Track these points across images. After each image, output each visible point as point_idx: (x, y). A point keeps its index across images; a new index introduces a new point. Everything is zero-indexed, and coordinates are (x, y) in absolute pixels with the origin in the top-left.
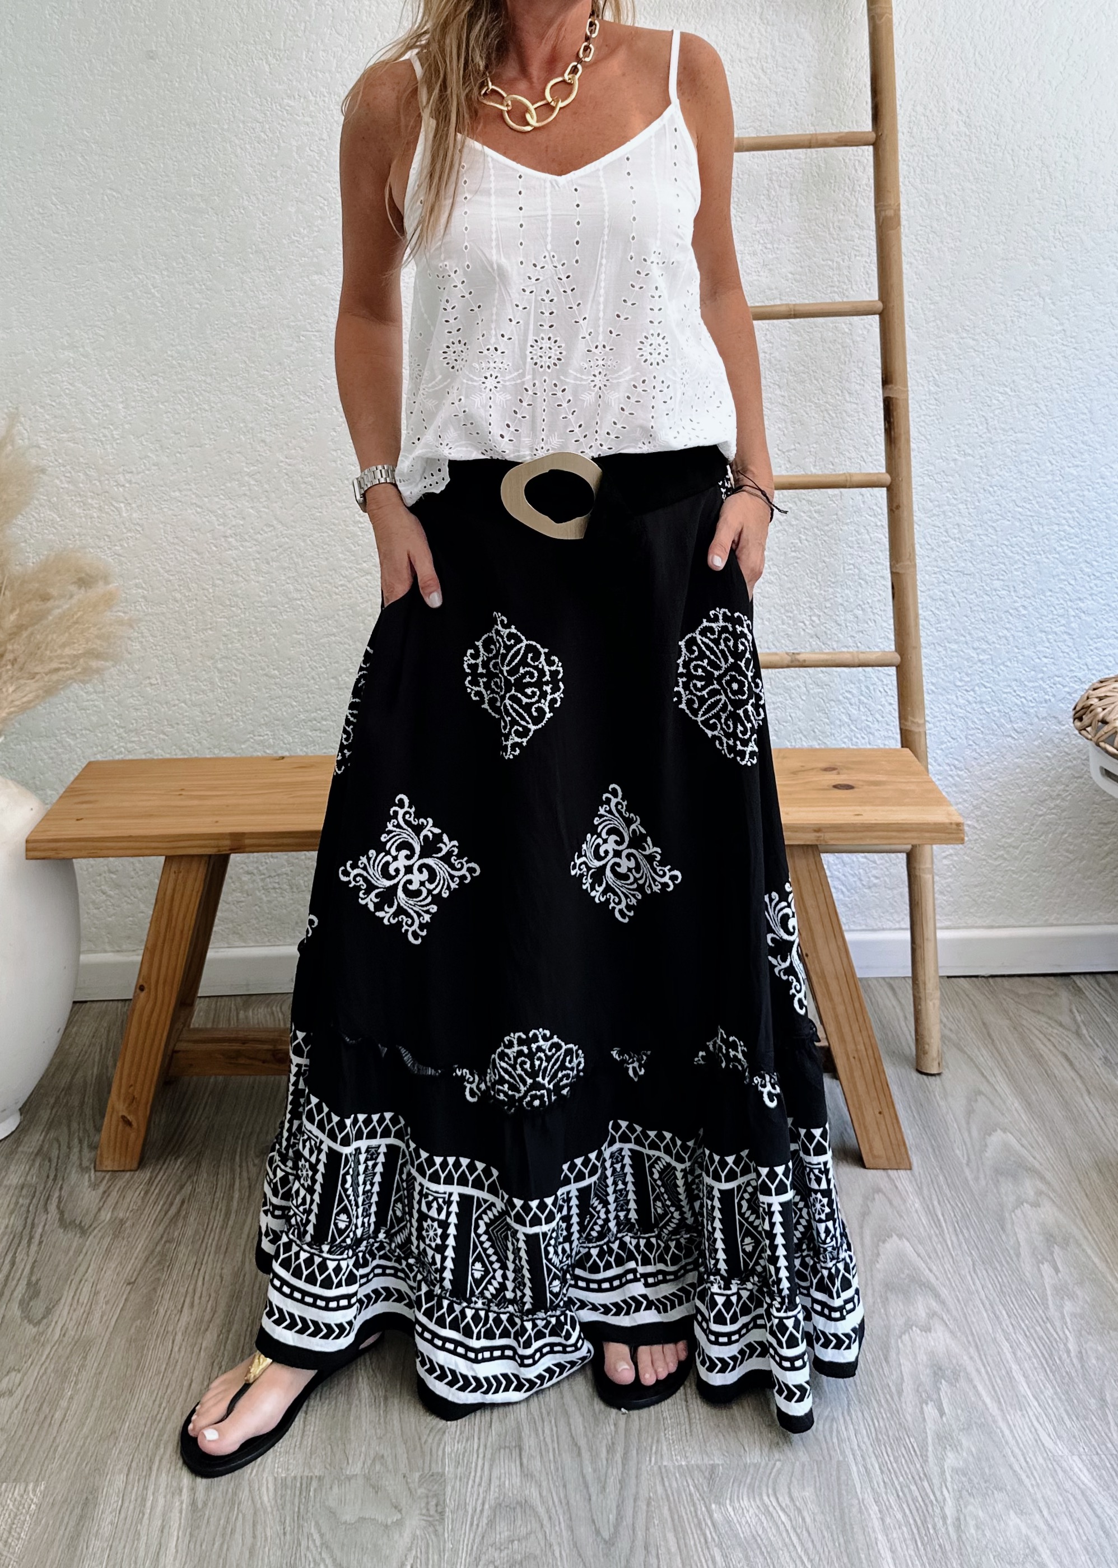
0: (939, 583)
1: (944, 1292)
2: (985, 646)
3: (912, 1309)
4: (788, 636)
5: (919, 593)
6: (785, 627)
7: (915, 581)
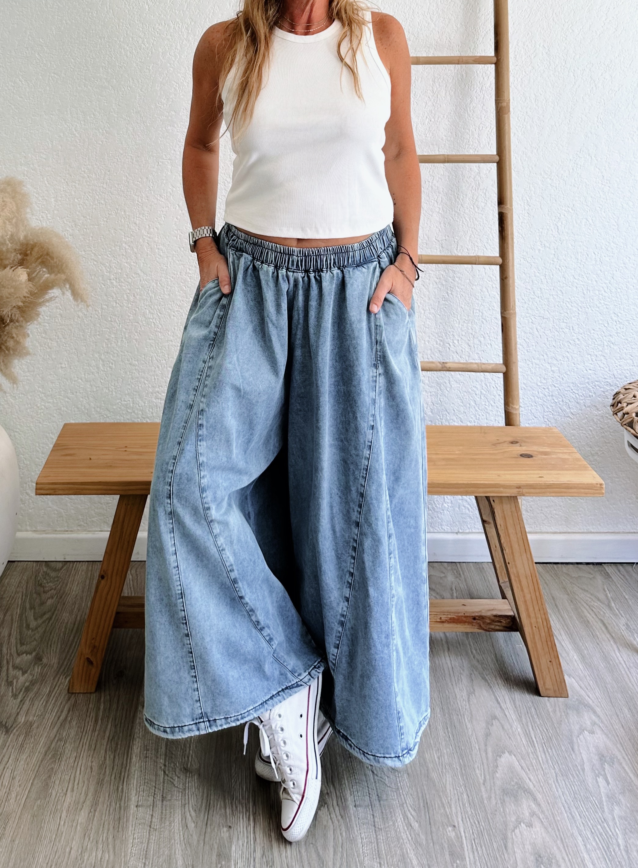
0: (529, 323)
1: (539, 796)
2: (555, 362)
3: (520, 808)
4: (439, 351)
5: (517, 328)
6: (438, 346)
7: (515, 321)
